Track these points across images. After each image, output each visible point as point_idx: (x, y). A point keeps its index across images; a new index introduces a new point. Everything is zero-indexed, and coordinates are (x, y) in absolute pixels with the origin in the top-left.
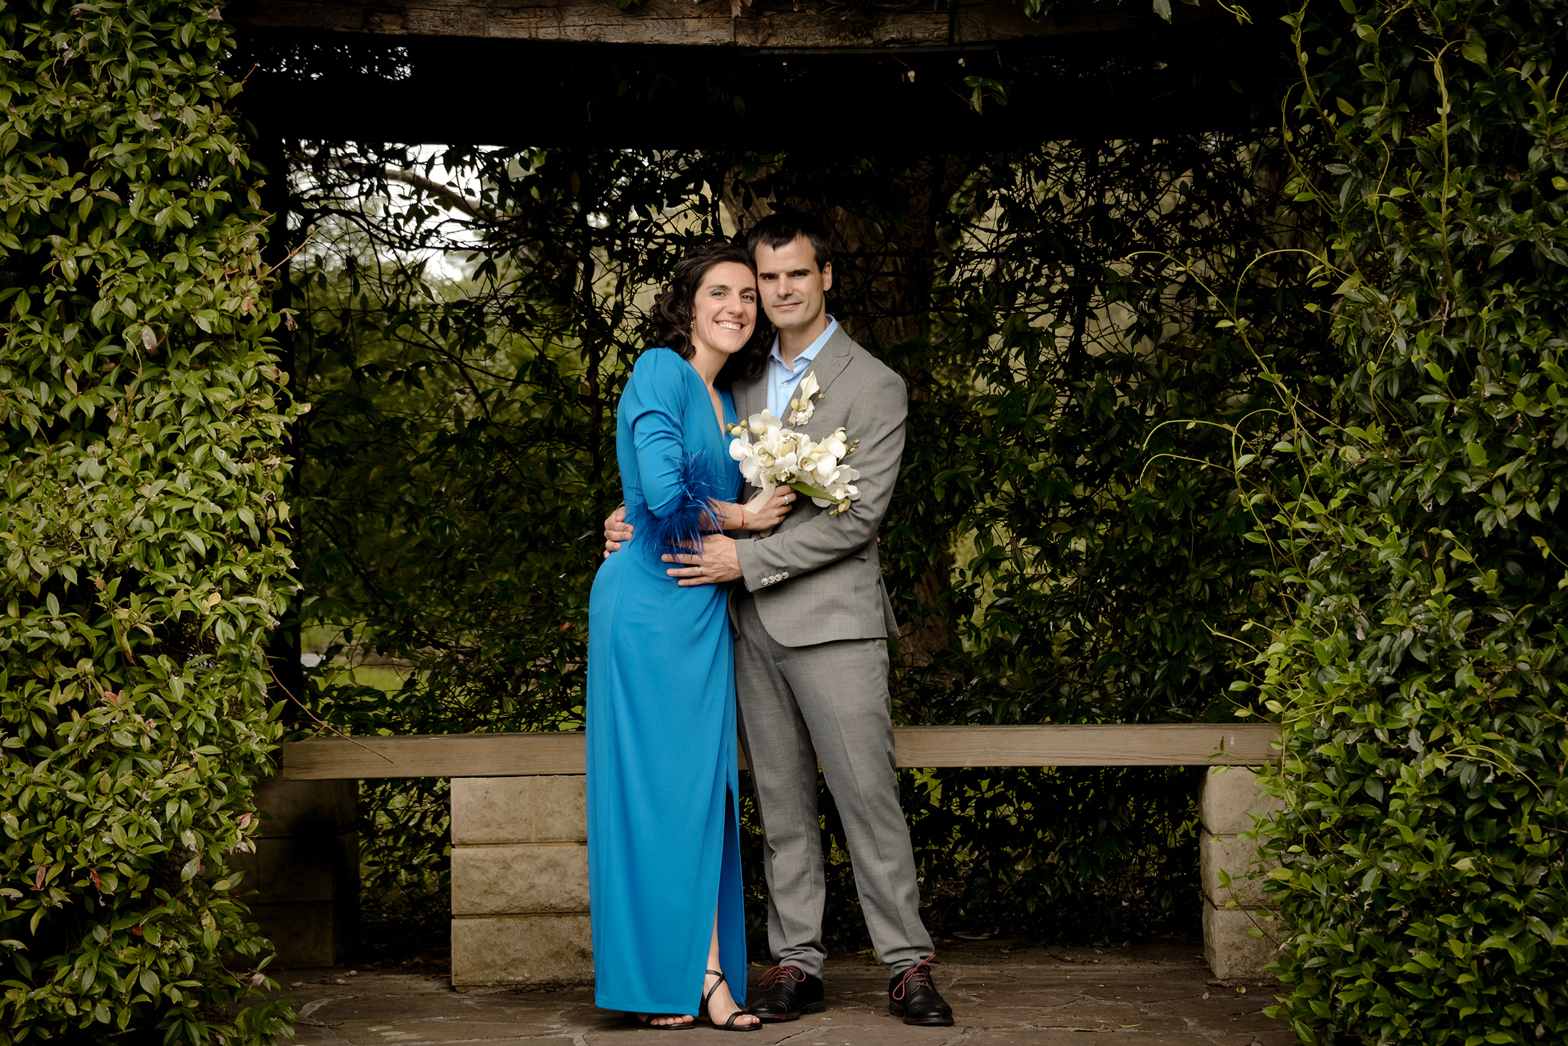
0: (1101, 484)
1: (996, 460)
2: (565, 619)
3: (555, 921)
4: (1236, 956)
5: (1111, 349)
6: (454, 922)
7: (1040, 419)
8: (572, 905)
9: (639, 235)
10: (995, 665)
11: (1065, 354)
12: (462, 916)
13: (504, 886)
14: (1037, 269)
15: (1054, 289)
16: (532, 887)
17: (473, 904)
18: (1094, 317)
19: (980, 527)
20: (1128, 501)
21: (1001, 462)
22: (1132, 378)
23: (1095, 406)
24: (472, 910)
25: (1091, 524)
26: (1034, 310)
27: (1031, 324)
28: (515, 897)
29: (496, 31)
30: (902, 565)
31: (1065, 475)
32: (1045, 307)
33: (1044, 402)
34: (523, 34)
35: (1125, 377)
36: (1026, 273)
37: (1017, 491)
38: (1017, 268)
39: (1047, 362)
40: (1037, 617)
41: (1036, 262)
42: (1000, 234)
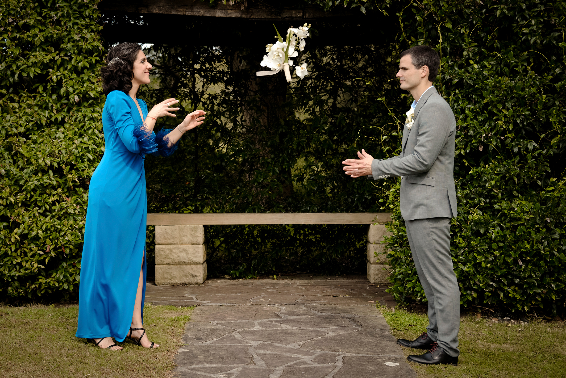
0: (340, 145)
1: (311, 137)
2: (187, 181)
3: (185, 266)
4: (377, 277)
5: (344, 106)
6: (156, 266)
7: (324, 125)
8: (190, 262)
9: (210, 71)
10: (309, 195)
11: (331, 107)
12: (158, 264)
13: (170, 256)
14: (323, 82)
15: (328, 88)
16: (179, 256)
17: (162, 261)
18: (340, 97)
19: (306, 156)
20: (348, 150)
21: (312, 138)
22: (350, 114)
23: (340, 123)
24: (161, 263)
25: (338, 156)
26: (322, 94)
27: (321, 98)
28: (174, 259)
29: (174, 13)
30: (284, 167)
31: (331, 142)
32: (325, 93)
33: (325, 121)
34: (181, 13)
35: (348, 114)
36: (320, 83)
37: (317, 146)
38: (317, 82)
39: (326, 109)
40: (322, 182)
41: (323, 80)
42: (313, 72)
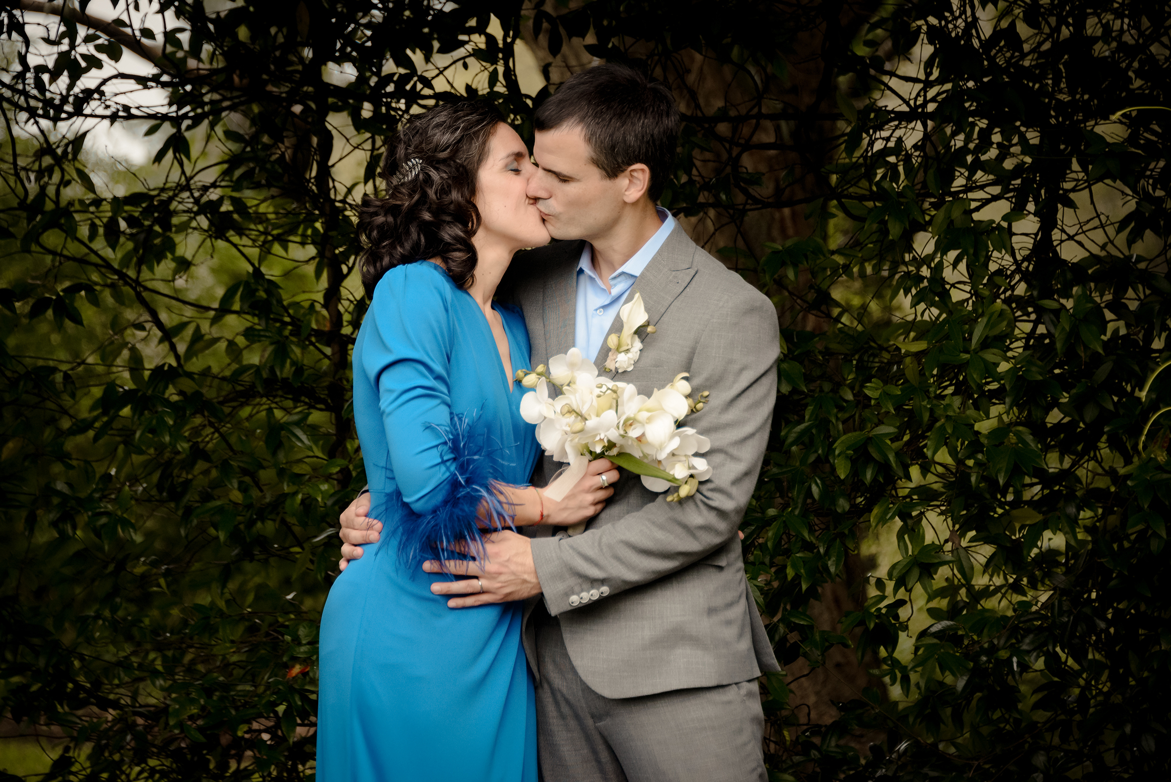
0: (1085, 452)
1: (926, 416)
2: (296, 659)
5: (1096, 250)
7: (990, 356)
9: (397, 95)
10: (933, 721)
11: (1025, 259)
14: (985, 136)
15: (1009, 164)
18: (1071, 204)
19: (904, 516)
20: (1128, 477)
21: (934, 419)
22: (1130, 293)
23: (1074, 337)
25: (1072, 510)
26: (980, 195)
27: (976, 216)
30: (790, 573)
31: (1029, 439)
32: (996, 190)
33: (996, 332)
35: (1120, 293)
36: (969, 139)
37: (960, 462)
38: (954, 134)
39: (1000, 272)
40: (992, 650)
41: (983, 124)
42: (928, 84)
